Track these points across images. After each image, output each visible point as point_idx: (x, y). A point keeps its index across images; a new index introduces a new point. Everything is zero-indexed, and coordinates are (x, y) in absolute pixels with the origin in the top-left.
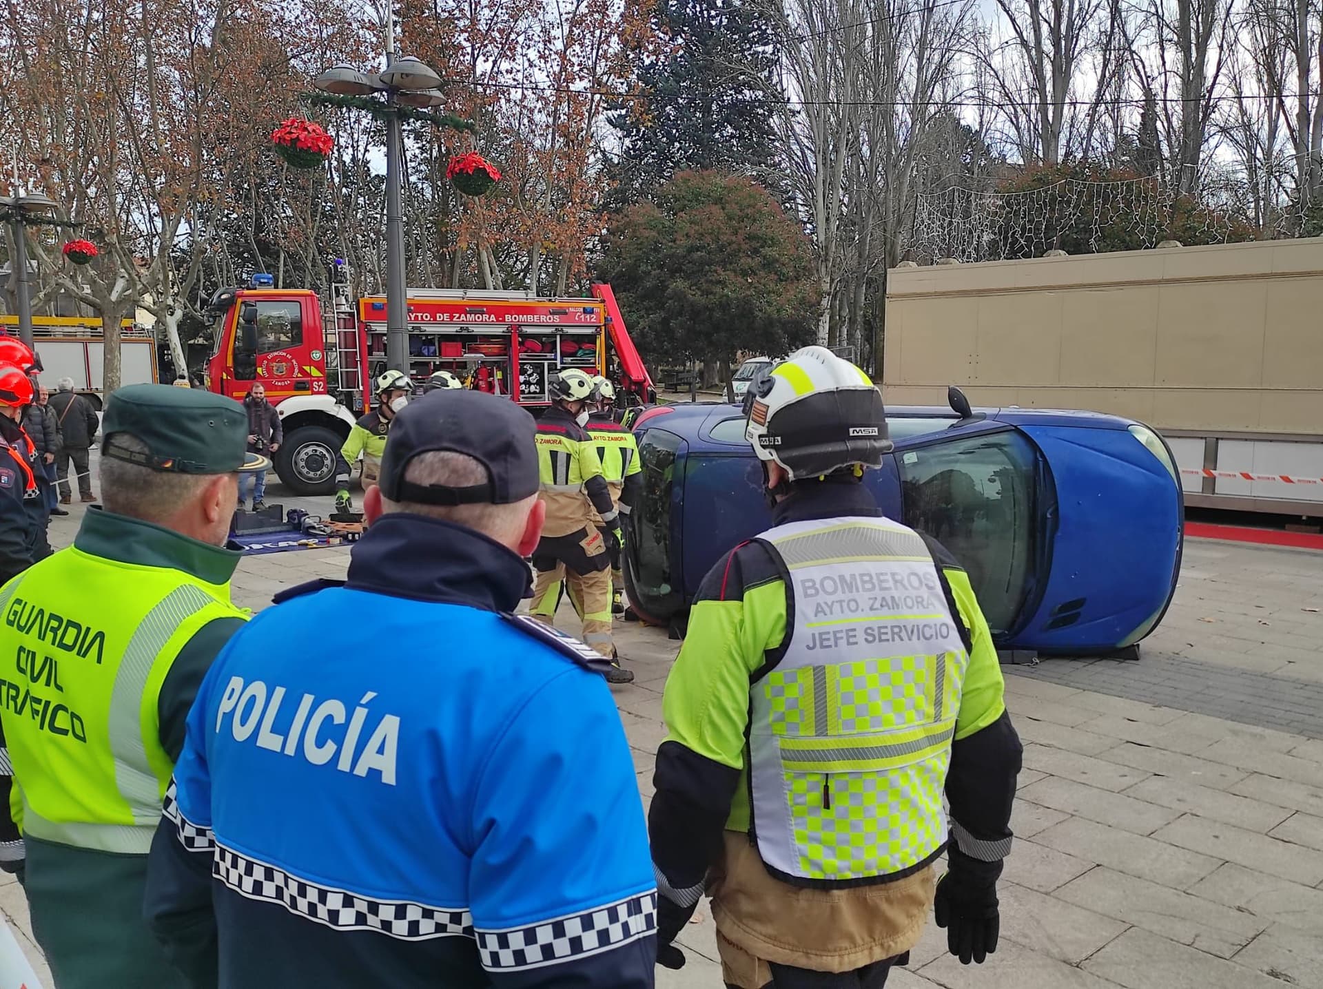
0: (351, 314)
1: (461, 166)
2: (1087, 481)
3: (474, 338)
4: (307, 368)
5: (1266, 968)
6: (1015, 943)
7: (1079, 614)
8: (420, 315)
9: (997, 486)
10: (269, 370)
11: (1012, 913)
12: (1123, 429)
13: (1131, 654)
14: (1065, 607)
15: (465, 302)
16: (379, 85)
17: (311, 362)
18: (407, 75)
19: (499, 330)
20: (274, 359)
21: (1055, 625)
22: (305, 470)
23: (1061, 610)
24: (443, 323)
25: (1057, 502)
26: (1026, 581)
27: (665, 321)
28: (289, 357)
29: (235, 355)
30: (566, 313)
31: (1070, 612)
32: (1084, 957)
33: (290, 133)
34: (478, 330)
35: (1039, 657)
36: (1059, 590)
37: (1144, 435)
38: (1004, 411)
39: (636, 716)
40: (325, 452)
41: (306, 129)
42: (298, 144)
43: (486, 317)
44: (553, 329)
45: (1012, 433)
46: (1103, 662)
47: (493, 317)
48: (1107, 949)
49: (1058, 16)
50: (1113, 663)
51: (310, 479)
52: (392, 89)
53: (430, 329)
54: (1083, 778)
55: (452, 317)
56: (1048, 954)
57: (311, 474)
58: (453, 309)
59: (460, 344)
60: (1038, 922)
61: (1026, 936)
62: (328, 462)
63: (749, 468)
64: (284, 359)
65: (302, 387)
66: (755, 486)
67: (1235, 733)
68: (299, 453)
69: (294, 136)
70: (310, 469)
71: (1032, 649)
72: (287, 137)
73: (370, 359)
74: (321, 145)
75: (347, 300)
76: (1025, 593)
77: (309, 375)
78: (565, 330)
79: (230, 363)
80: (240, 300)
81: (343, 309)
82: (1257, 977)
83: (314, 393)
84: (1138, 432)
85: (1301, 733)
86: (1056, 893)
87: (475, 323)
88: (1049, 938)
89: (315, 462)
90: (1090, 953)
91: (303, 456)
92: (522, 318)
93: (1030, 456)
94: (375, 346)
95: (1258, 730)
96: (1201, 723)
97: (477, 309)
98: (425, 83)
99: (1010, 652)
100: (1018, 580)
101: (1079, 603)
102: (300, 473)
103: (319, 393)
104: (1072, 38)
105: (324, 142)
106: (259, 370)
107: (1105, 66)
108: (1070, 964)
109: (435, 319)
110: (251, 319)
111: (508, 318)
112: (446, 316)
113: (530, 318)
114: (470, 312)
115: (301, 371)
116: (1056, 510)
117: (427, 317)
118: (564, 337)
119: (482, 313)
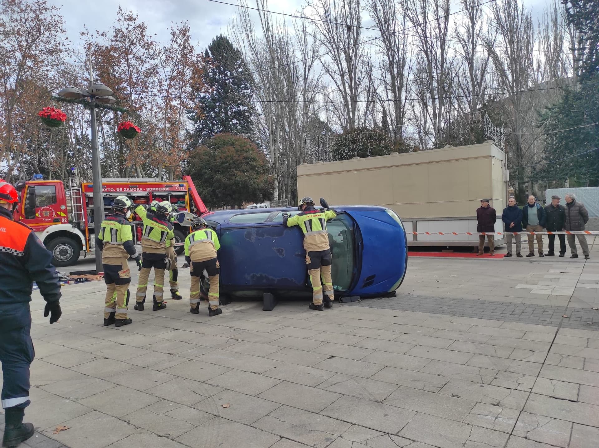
0: (79, 190)
1: (124, 127)
2: (373, 231)
4: (59, 213)
5: (451, 394)
6: (357, 398)
7: (373, 281)
8: (109, 189)
9: (341, 237)
10: (41, 214)
11: (355, 387)
12: (383, 211)
13: (393, 295)
14: (369, 278)
15: (129, 183)
16: (86, 94)
17: (61, 210)
18: (99, 90)
19: (144, 194)
20: (43, 210)
21: (365, 286)
22: (59, 256)
23: (367, 280)
24: (120, 192)
25: (362, 239)
26: (353, 270)
27: (214, 191)
28: (51, 208)
29: (25, 209)
30: (172, 187)
31: (370, 281)
32: (383, 399)
33: (47, 112)
34: (135, 195)
35: (361, 298)
36: (366, 272)
37: (391, 213)
38: (341, 206)
39: (202, 334)
40: (68, 248)
41: (54, 111)
42: (51, 117)
43: (138, 189)
44: (167, 193)
45: (344, 214)
46: (384, 299)
47: (141, 189)
48: (392, 395)
49: (351, 81)
50: (388, 299)
51: (61, 259)
52: (93, 96)
53: (114, 195)
54: (379, 337)
55: (123, 190)
56: (369, 399)
58: (123, 186)
60: (365, 389)
61: (361, 394)
62: (69, 252)
63: (245, 233)
64: (48, 209)
65: (57, 220)
66: (248, 240)
67: (431, 317)
68: (56, 249)
69: (49, 114)
70: (62, 255)
71: (358, 296)
72: (46, 114)
73: (88, 208)
74: (61, 117)
75: (77, 184)
76: (354, 275)
77: (60, 216)
78: (172, 193)
79: (23, 212)
80: (27, 186)
81: (75, 188)
82: (447, 397)
83: (62, 223)
84: (389, 212)
85: (454, 315)
86: (371, 378)
87: (133, 192)
88: (370, 394)
89: (63, 252)
90: (385, 397)
91: (58, 250)
92: (154, 189)
93: (352, 223)
94: (90, 202)
95: (439, 315)
96: (419, 315)
97: (134, 186)
98: (107, 93)
99: (350, 298)
100: (351, 269)
101: (373, 277)
102: (57, 257)
103: (65, 223)
104: (356, 88)
105: (63, 116)
106: (37, 215)
107: (368, 98)
108: (378, 402)
109: (116, 190)
110: (32, 194)
111: (148, 189)
112: (121, 189)
113: (157, 189)
114: (131, 188)
115: (56, 214)
116: (362, 242)
117: (112, 190)
118: (172, 196)
119: (136, 187)
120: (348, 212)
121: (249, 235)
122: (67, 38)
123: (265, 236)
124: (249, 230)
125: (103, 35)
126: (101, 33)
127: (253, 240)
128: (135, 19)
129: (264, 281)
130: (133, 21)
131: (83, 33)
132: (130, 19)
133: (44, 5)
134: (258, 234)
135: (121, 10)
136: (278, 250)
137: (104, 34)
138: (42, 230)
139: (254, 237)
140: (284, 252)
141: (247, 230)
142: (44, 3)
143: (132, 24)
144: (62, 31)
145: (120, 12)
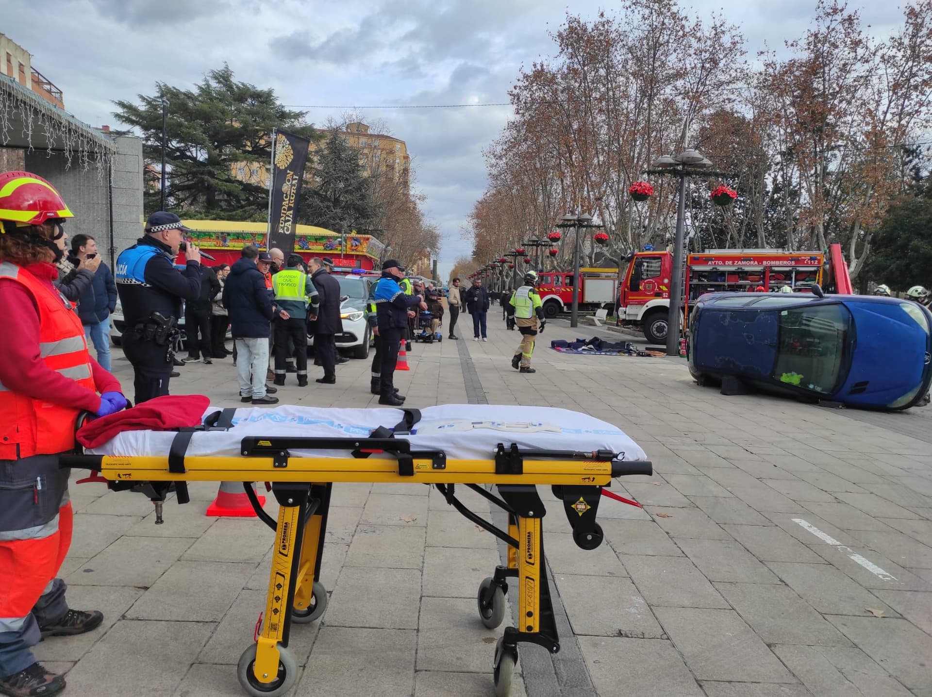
3: (746, 273)
4: (661, 287)
7: (865, 388)
8: (717, 262)
10: (645, 288)
12: (897, 305)
14: (857, 385)
15: (742, 255)
16: (679, 163)
17: (663, 284)
19: (759, 269)
20: (647, 282)
21: (853, 392)
22: (655, 333)
23: (855, 386)
24: (729, 265)
28: (654, 281)
30: (799, 260)
31: (860, 387)
34: (747, 269)
35: (842, 406)
36: (856, 376)
40: (665, 325)
41: (641, 185)
43: (752, 262)
44: (791, 268)
45: (839, 305)
47: (756, 262)
52: (684, 163)
53: (722, 269)
55: (733, 263)
57: (658, 335)
58: (734, 259)
59: (737, 276)
64: (651, 282)
65: (659, 295)
66: (721, 322)
70: (658, 332)
73: (691, 283)
74: (646, 191)
77: (662, 290)
78: (798, 268)
79: (629, 284)
80: (635, 257)
83: (663, 298)
84: (906, 306)
87: (746, 265)
89: (660, 329)
91: (655, 326)
92: (773, 263)
93: (846, 316)
94: (693, 277)
97: (747, 259)
100: (837, 370)
101: (866, 383)
103: (665, 298)
105: (649, 190)
106: (641, 287)
109: (725, 264)
110: (639, 265)
111: (765, 263)
112: (730, 262)
113: (777, 263)
114: (744, 260)
115: (659, 288)
116: (855, 341)
117: (720, 263)
118: (798, 273)
119: (750, 260)
120: (845, 303)
121: (724, 317)
122: (746, 62)
123: (738, 321)
124: (725, 313)
125: (792, 45)
126: (789, 43)
127: (726, 324)
128: (842, 10)
129: (731, 366)
130: (840, 14)
131: (762, 53)
132: (835, 11)
133: (722, 28)
134: (731, 318)
135: (822, 3)
136: (748, 336)
137: (795, 44)
138: (642, 303)
139: (728, 320)
140: (753, 339)
141: (723, 313)
142: (721, 25)
143: (839, 17)
144: (742, 53)
145: (821, 5)
